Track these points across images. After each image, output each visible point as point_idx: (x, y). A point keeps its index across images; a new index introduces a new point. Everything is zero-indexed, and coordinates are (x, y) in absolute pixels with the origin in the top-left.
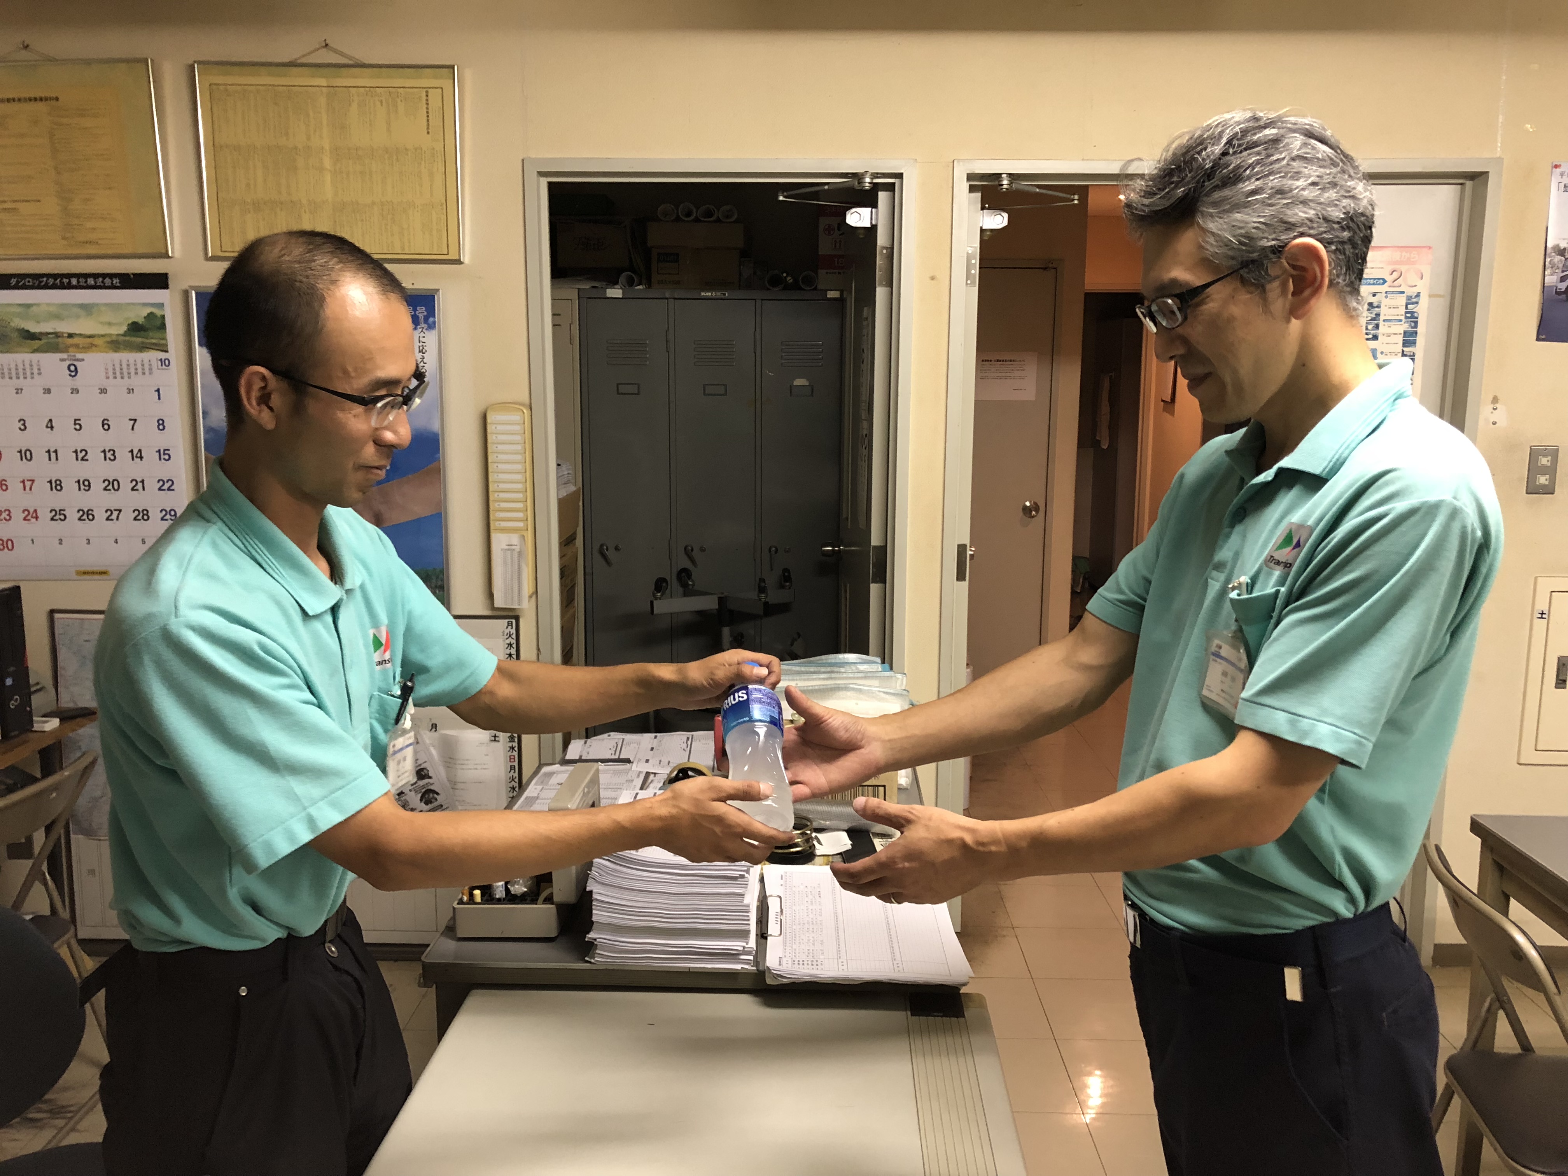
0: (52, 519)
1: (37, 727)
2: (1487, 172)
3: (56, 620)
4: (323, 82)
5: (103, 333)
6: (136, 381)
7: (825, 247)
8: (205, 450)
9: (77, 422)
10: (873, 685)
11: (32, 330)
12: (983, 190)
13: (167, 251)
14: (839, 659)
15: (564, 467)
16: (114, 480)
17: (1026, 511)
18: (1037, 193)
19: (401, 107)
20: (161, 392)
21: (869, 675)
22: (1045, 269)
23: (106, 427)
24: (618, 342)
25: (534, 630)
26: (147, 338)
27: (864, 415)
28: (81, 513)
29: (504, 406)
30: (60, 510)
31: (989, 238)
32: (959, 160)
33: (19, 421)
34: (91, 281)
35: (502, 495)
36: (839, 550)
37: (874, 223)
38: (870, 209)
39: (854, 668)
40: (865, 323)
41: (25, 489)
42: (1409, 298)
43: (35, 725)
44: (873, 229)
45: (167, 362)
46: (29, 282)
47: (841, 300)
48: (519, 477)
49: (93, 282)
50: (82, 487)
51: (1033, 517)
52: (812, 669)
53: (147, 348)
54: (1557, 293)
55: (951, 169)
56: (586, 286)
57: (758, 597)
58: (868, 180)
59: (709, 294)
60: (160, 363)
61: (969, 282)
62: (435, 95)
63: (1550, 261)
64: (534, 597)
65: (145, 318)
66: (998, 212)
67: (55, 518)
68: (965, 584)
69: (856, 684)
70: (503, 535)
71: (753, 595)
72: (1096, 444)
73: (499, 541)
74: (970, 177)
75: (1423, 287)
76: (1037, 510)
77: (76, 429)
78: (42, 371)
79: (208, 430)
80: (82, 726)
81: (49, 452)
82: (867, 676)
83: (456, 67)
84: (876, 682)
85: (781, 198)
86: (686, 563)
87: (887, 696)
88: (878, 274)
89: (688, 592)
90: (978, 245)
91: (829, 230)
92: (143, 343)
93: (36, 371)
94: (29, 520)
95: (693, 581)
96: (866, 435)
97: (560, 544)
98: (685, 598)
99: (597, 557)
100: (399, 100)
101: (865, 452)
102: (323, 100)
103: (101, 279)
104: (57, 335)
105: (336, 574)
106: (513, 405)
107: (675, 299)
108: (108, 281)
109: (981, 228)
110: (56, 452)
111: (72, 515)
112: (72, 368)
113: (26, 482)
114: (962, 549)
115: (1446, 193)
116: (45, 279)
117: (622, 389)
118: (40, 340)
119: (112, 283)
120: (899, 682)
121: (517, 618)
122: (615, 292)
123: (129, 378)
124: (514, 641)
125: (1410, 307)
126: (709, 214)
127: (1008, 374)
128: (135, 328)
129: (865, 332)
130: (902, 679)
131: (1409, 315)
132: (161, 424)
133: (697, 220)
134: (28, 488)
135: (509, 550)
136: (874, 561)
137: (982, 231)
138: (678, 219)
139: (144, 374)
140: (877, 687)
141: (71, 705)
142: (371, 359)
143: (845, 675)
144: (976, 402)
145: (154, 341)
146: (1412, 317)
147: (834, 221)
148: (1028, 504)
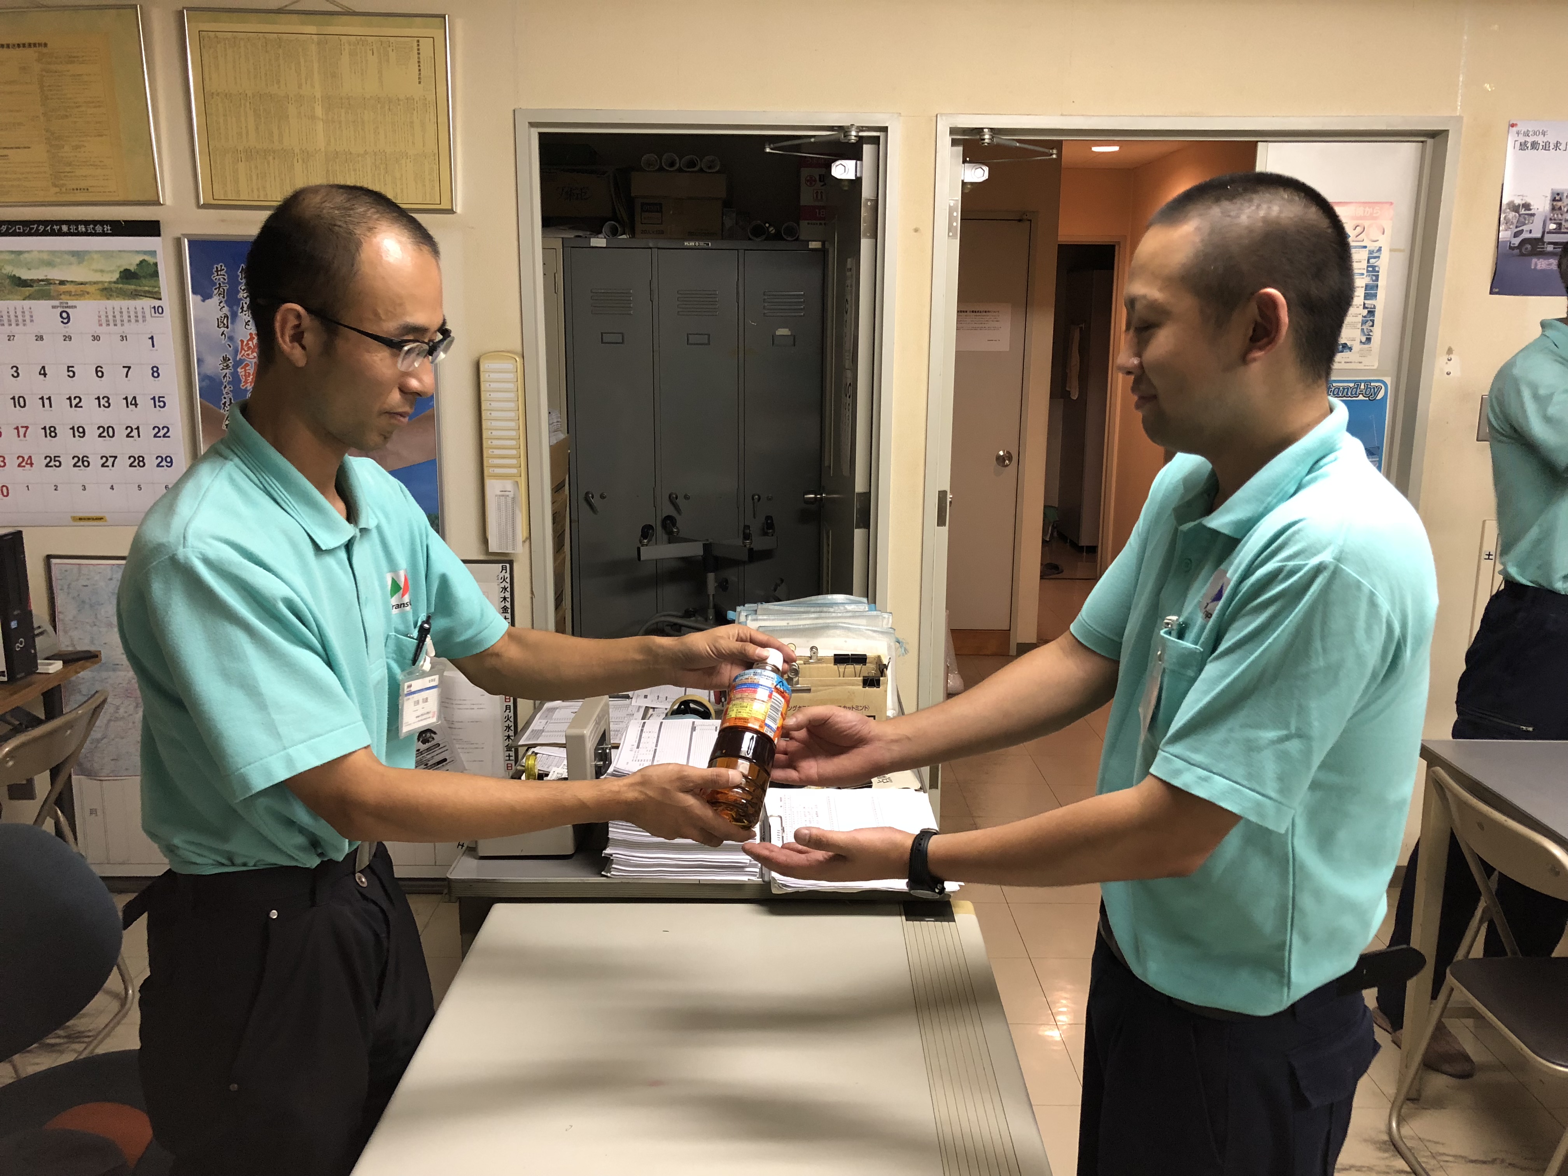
0: (47, 466)
1: (41, 669)
2: (1448, 131)
3: (53, 567)
4: (311, 29)
5: (95, 280)
6: (128, 328)
7: (807, 198)
8: (200, 397)
9: (70, 369)
10: (861, 623)
11: (24, 277)
12: (965, 144)
13: (158, 197)
14: (829, 599)
15: (554, 415)
16: (108, 428)
17: (1000, 460)
18: (1017, 147)
19: (392, 55)
20: (155, 340)
21: (857, 614)
22: (1020, 221)
23: (100, 374)
24: (603, 291)
25: (528, 574)
26: (140, 286)
27: (848, 364)
28: (76, 459)
29: (498, 354)
30: (55, 457)
31: (970, 192)
32: (942, 114)
33: (12, 368)
34: (82, 228)
35: (496, 442)
36: (821, 499)
37: (858, 175)
38: (854, 161)
39: (842, 608)
40: (848, 274)
41: (19, 436)
42: (1371, 252)
43: (39, 667)
44: (857, 182)
45: (160, 310)
46: (19, 229)
47: (823, 251)
48: (512, 424)
49: (84, 229)
50: (77, 434)
51: (1007, 466)
52: (802, 609)
53: (141, 296)
54: (1510, 247)
55: (935, 124)
56: (570, 235)
57: (743, 543)
58: (854, 133)
59: (692, 244)
60: (153, 310)
61: (951, 234)
62: (426, 45)
63: (1505, 217)
64: (527, 543)
65: (137, 265)
66: (978, 165)
67: (50, 465)
68: (945, 530)
69: (845, 623)
70: (498, 481)
71: (739, 542)
72: (1066, 395)
73: (493, 487)
74: (953, 131)
75: (1384, 242)
76: (1010, 459)
77: (69, 376)
78: (34, 318)
79: (203, 378)
80: (83, 669)
81: (42, 398)
82: (855, 615)
83: (447, 16)
84: (863, 621)
85: (768, 150)
86: (669, 511)
87: (874, 634)
88: (863, 226)
89: (673, 538)
90: (959, 197)
91: (811, 181)
92: (136, 290)
93: (27, 318)
94: (24, 466)
95: (677, 528)
96: (850, 384)
97: (552, 490)
98: (671, 545)
99: (584, 506)
100: (390, 49)
101: (849, 401)
102: (313, 48)
103: (92, 226)
104: (48, 282)
105: (352, 515)
106: (506, 354)
107: (658, 248)
108: (99, 229)
109: (963, 181)
110: (49, 398)
111: (67, 462)
112: (64, 315)
113: (20, 429)
114: (942, 495)
115: (1407, 151)
116: (35, 226)
117: (607, 338)
118: (32, 286)
119: (103, 230)
120: (885, 621)
121: (511, 563)
122: (599, 242)
123: (122, 325)
124: (508, 585)
125: (1372, 261)
126: (692, 164)
127: (983, 325)
128: (127, 275)
129: (848, 282)
130: (889, 618)
131: (1370, 269)
132: (155, 372)
133: (680, 170)
134: (22, 434)
135: (503, 496)
136: (858, 507)
137: (964, 184)
138: (661, 169)
139: (137, 321)
140: (864, 626)
141: (70, 649)
142: (401, 305)
143: (834, 615)
144: (956, 352)
145: (147, 288)
146: (1374, 271)
147: (816, 172)
148: (1001, 453)
